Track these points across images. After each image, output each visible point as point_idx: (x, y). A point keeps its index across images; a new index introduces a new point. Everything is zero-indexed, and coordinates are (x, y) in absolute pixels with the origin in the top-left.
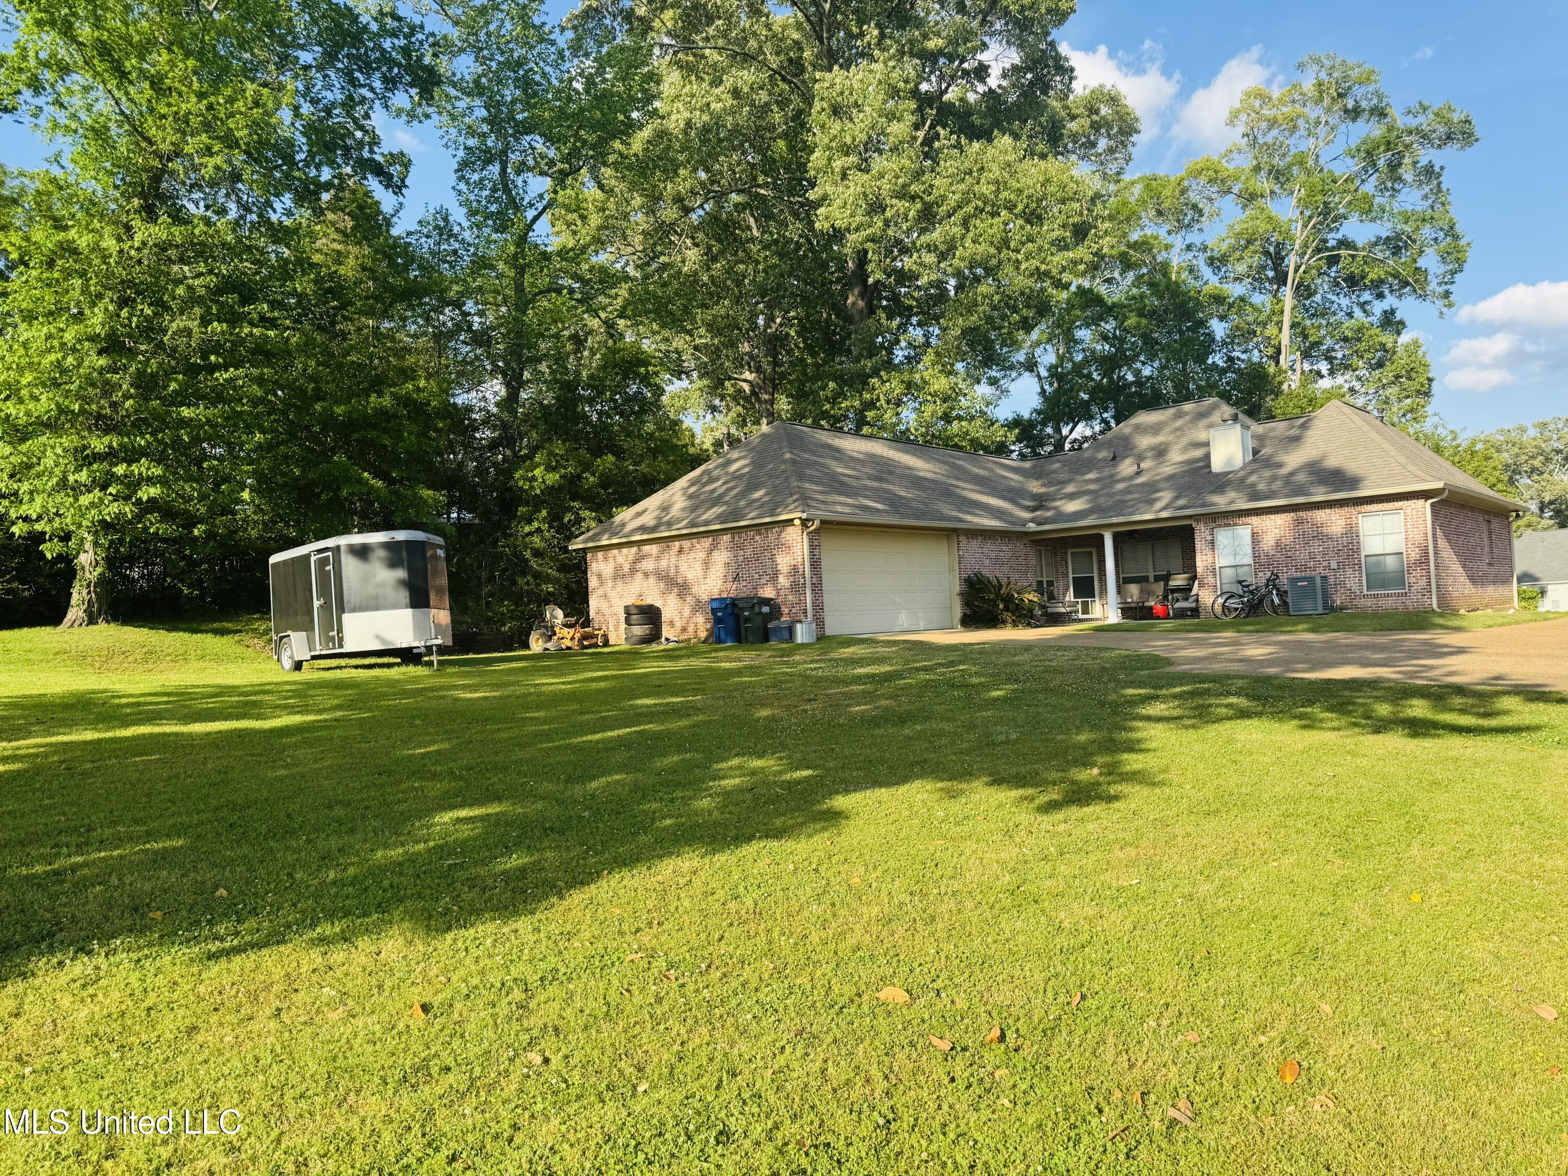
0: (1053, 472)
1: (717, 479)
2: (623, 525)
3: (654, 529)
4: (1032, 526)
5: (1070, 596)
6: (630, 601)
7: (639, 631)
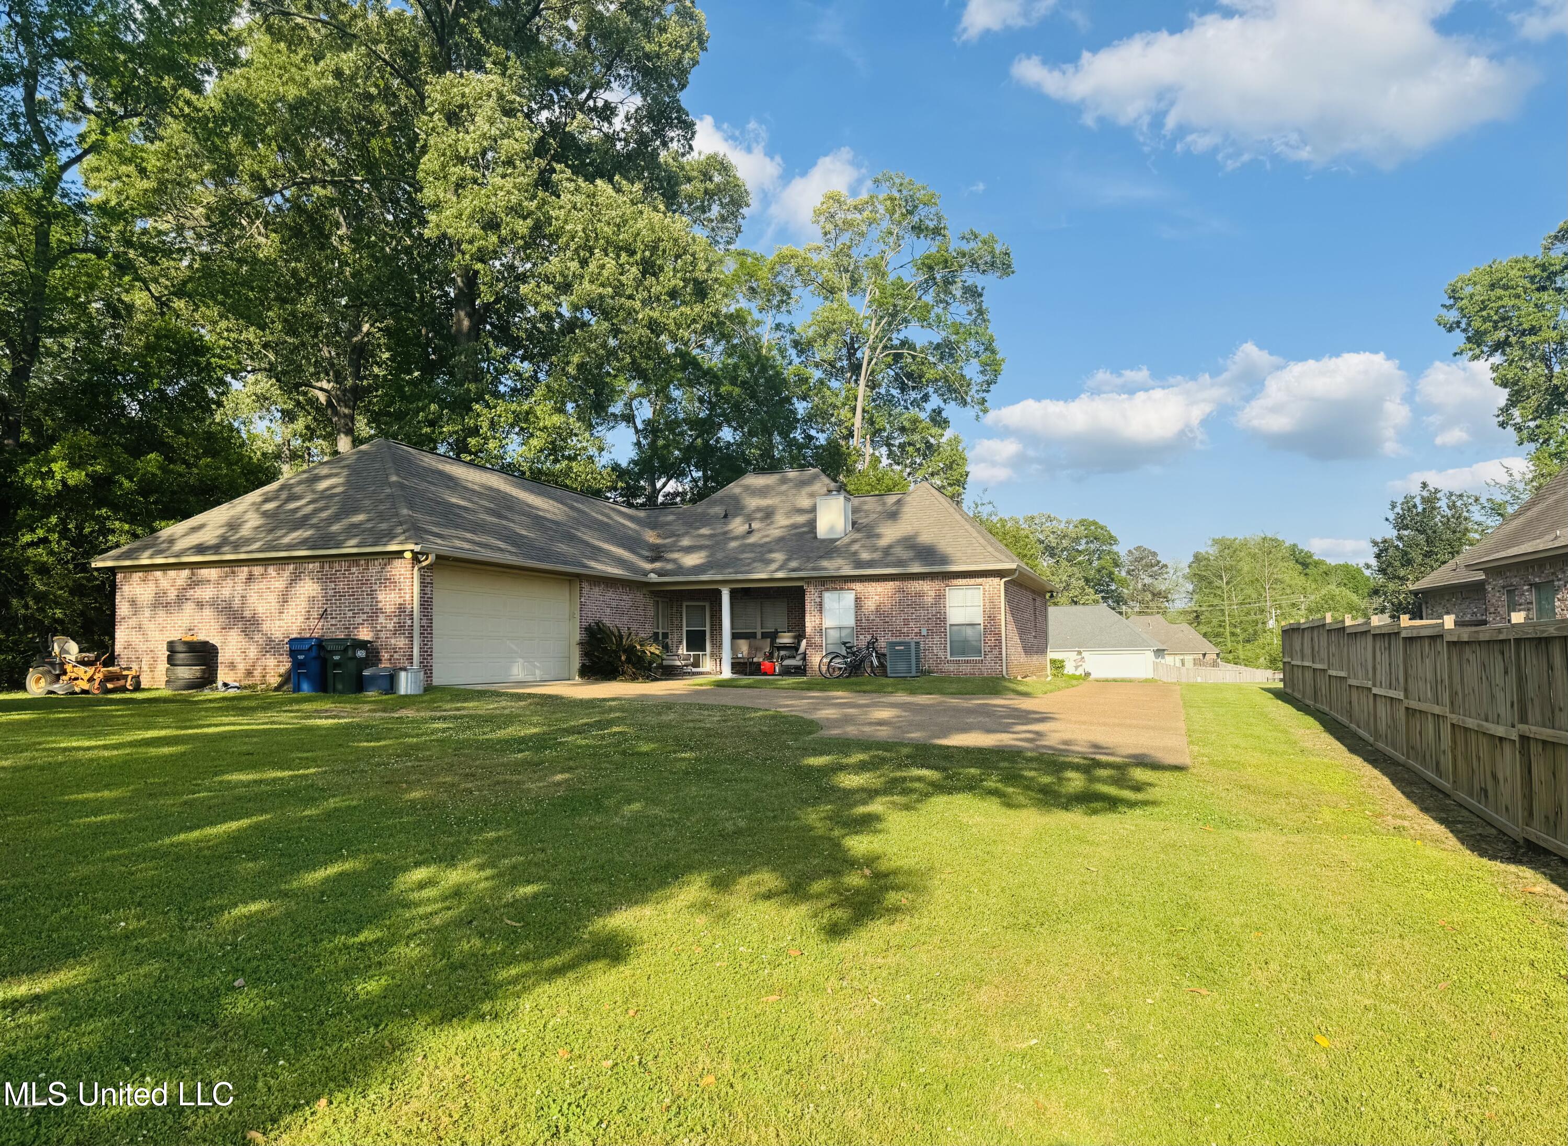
0: (668, 524)
1: (299, 498)
2: (171, 541)
3: (216, 548)
4: (653, 577)
5: (683, 650)
6: (176, 636)
7: (186, 673)
